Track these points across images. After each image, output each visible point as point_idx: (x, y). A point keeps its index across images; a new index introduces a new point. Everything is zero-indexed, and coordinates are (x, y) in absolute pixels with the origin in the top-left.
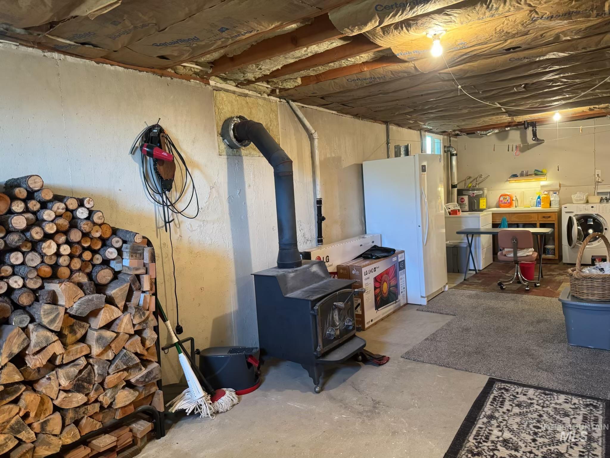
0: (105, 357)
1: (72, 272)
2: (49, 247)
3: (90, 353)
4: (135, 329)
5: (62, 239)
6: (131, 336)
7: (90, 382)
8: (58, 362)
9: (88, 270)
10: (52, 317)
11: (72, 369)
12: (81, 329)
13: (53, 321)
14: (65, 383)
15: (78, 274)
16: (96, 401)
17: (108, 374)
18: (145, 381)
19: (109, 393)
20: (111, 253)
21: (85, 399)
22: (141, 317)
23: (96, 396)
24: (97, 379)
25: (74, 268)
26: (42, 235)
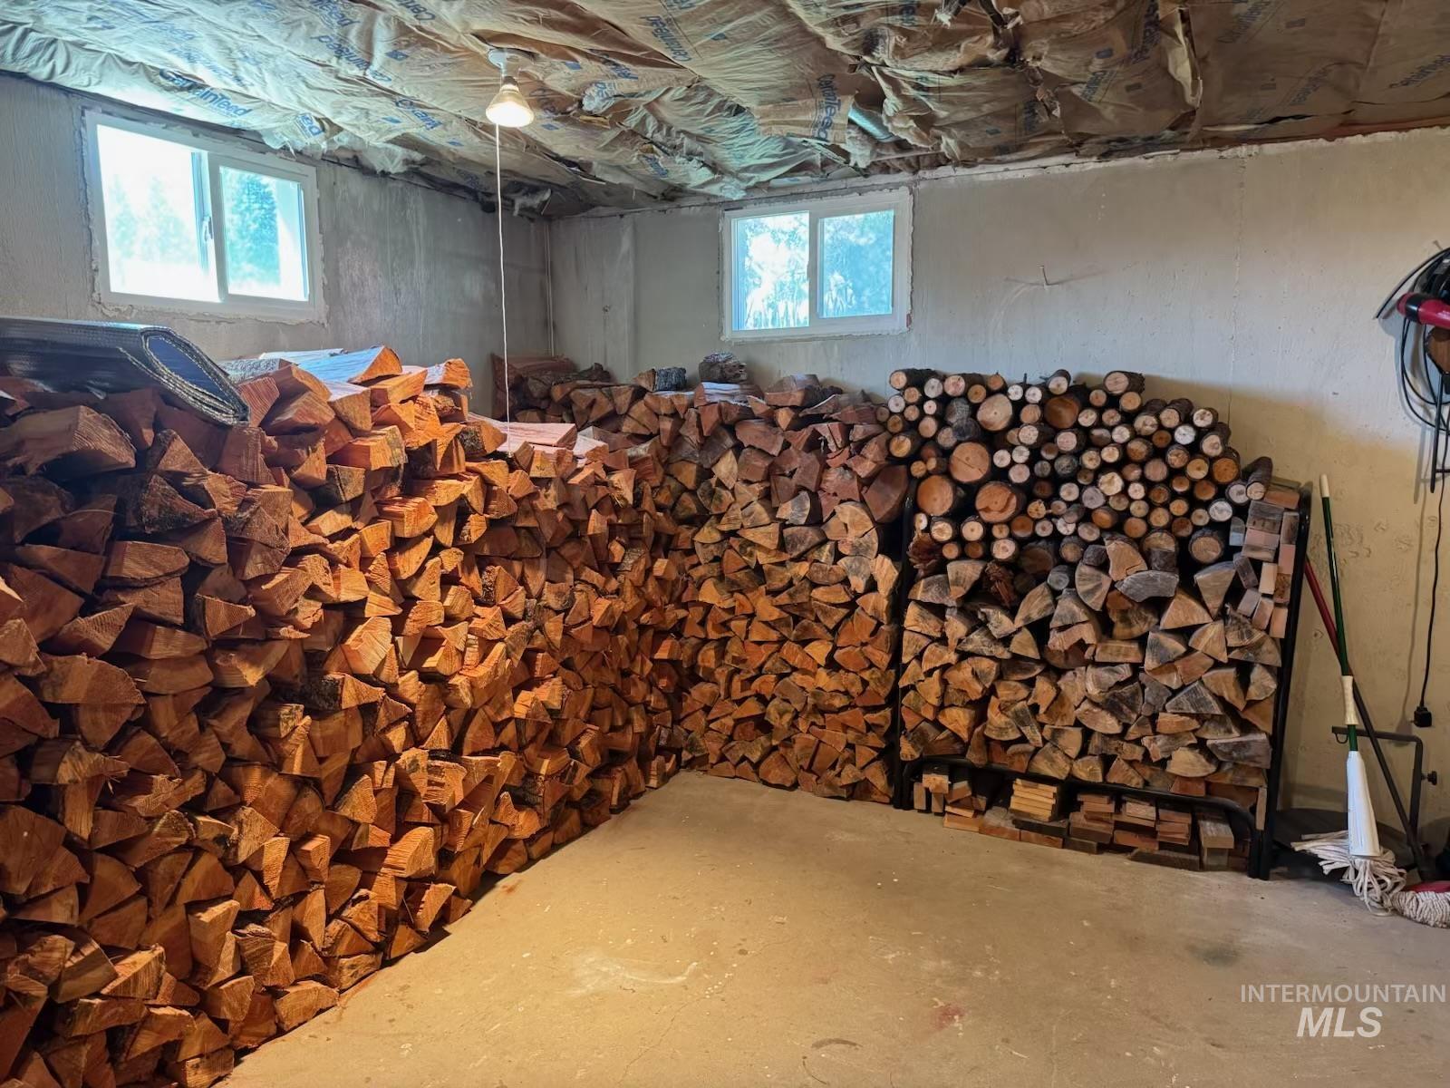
0: (1164, 680)
1: (1150, 529)
2: (1110, 482)
3: (1143, 664)
4: (1231, 656)
5: (1135, 473)
6: (1217, 665)
7: (1133, 708)
8: (1088, 655)
9: (1184, 533)
10: (1090, 586)
11: (1106, 675)
12: (1142, 623)
13: (1091, 592)
14: (1093, 691)
15: (1158, 534)
16: (1138, 742)
17: (1164, 710)
18: (1230, 754)
19: (1161, 741)
20: (1221, 511)
21: (1117, 729)
22: (1242, 638)
23: (1138, 736)
24: (1145, 710)
25: (1154, 524)
26: (1098, 464)
